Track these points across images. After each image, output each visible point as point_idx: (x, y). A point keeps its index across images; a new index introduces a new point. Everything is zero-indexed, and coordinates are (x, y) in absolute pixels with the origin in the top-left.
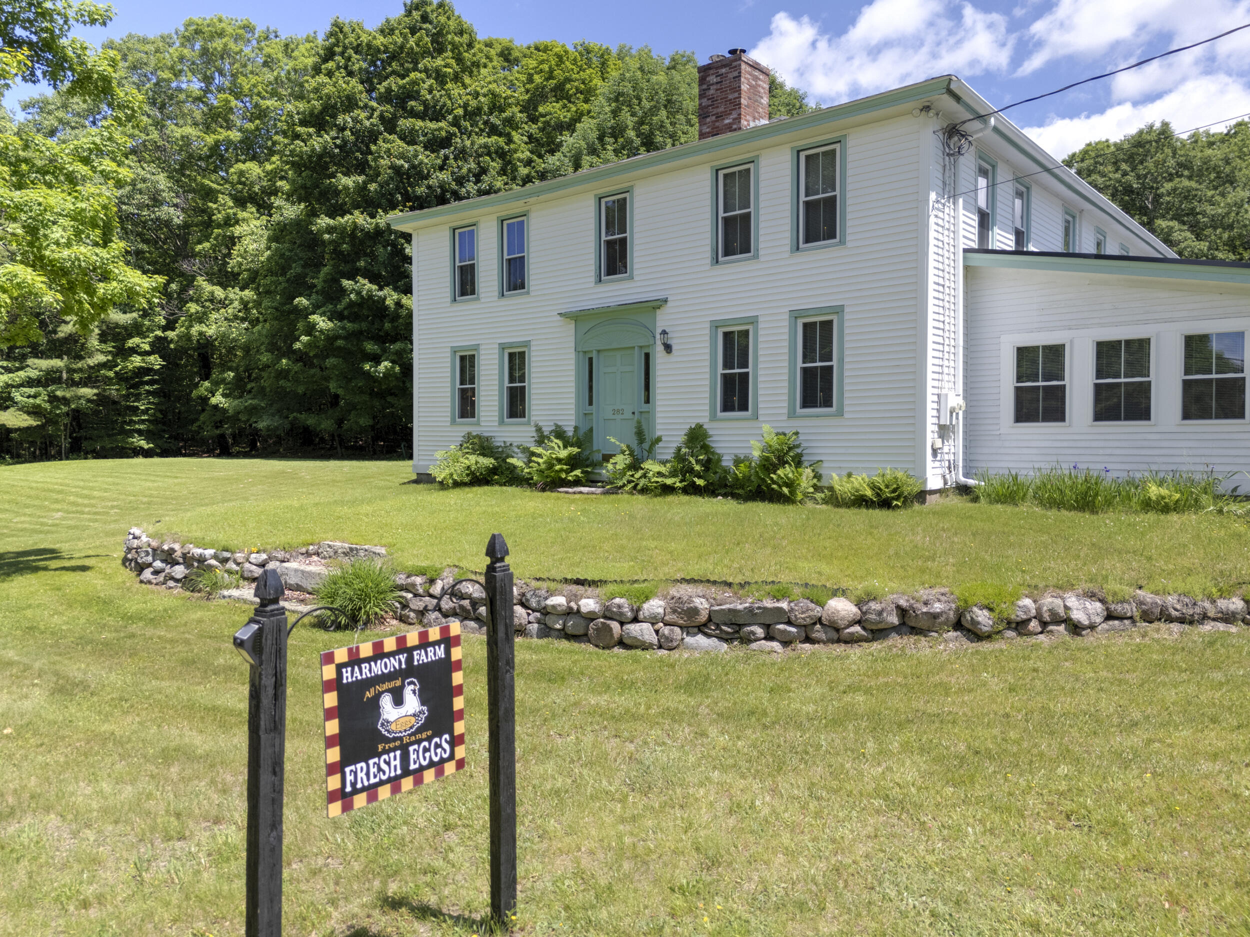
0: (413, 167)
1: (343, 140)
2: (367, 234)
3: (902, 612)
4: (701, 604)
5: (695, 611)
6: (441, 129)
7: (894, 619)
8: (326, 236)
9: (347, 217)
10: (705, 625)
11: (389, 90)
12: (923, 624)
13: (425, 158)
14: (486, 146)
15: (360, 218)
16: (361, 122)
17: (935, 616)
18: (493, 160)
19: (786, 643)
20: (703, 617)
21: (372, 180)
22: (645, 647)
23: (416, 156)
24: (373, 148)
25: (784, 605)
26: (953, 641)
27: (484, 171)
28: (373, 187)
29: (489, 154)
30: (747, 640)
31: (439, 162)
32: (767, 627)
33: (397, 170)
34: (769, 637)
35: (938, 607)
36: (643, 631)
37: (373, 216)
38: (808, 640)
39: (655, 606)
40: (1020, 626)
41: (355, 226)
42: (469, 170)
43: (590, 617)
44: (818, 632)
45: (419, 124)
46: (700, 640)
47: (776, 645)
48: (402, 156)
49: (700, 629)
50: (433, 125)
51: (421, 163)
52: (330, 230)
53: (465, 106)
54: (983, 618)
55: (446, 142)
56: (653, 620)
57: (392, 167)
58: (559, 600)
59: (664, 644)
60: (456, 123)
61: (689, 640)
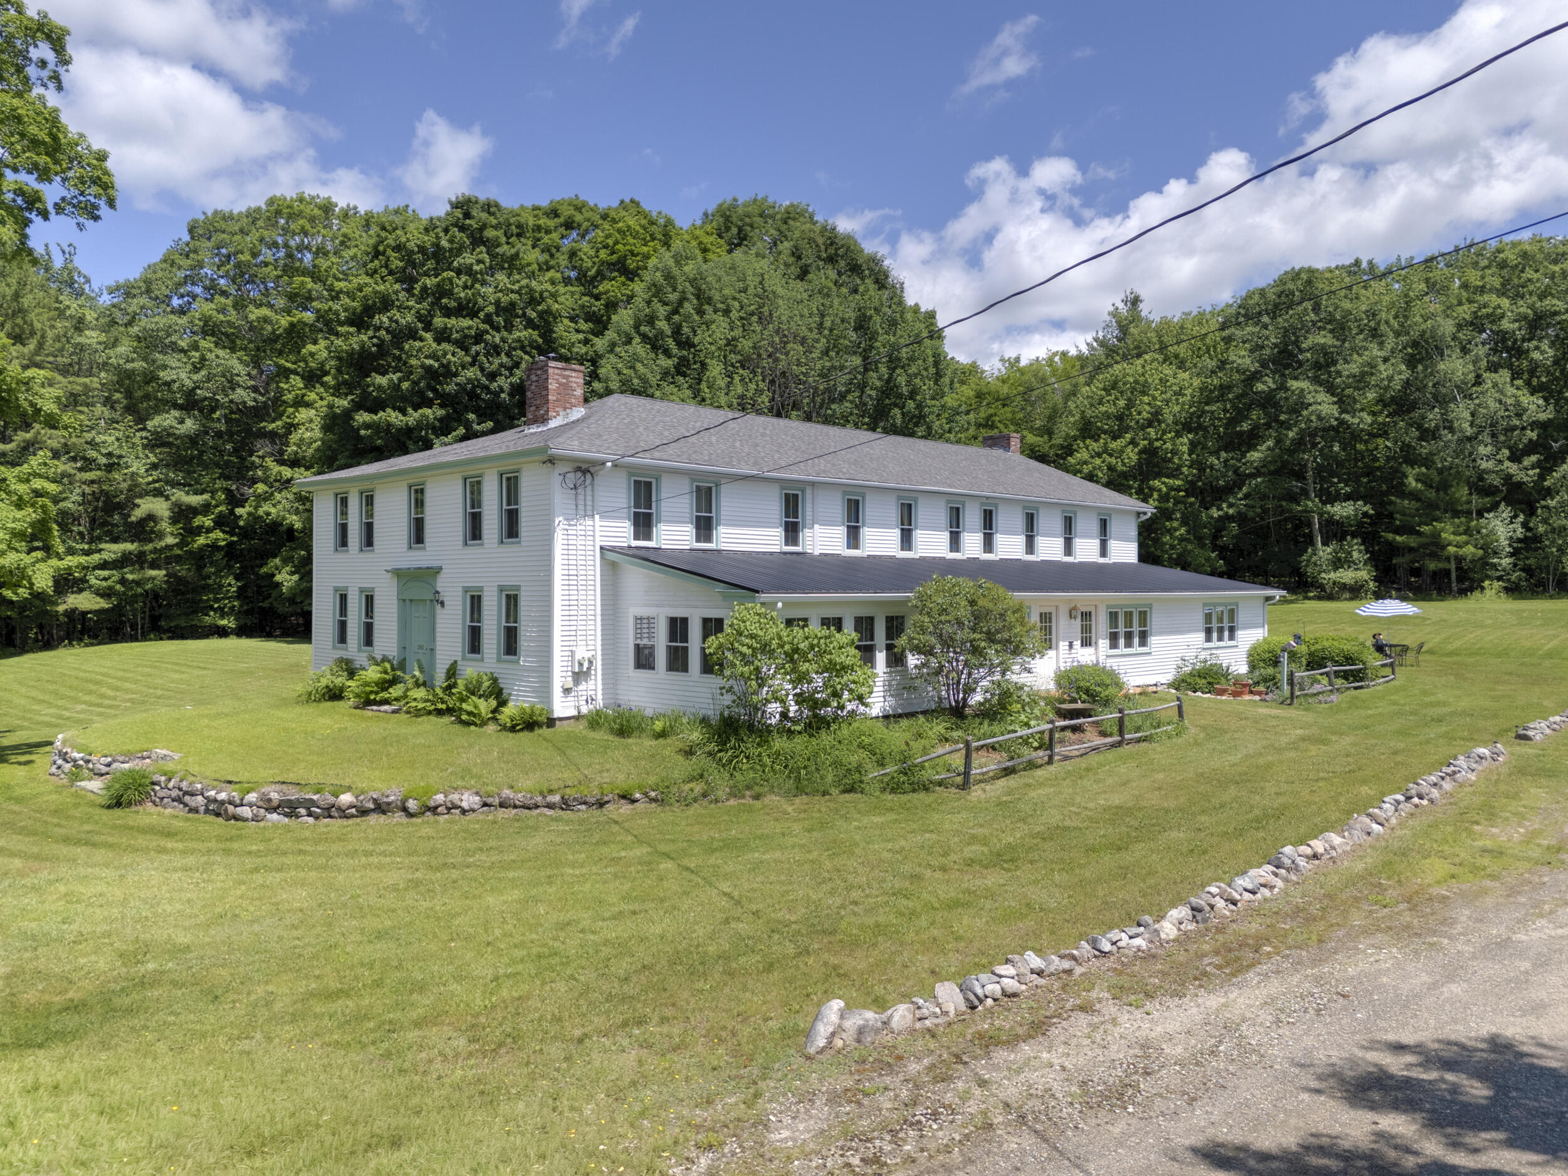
0: (442, 365)
1: (378, 338)
2: (400, 430)
3: (375, 800)
4: (274, 796)
5: (270, 800)
6: (470, 328)
7: (371, 806)
8: (363, 432)
9: (381, 414)
10: (279, 806)
11: (424, 289)
12: (384, 807)
13: (454, 356)
14: (519, 340)
15: (393, 417)
16: (397, 322)
17: (389, 804)
18: (526, 353)
19: (317, 818)
20: (275, 803)
21: (406, 378)
22: (246, 820)
23: (445, 354)
24: (407, 347)
25: (315, 797)
26: (399, 817)
27: (517, 365)
28: (405, 385)
29: (522, 348)
30: (298, 817)
31: (469, 359)
32: (308, 809)
33: (428, 369)
34: (310, 815)
35: (392, 798)
36: (246, 812)
37: (404, 413)
38: (330, 817)
39: (252, 797)
40: (434, 810)
41: (389, 425)
42: (501, 365)
43: (222, 803)
44: (334, 812)
45: (452, 322)
46: (275, 816)
47: (311, 820)
48: (434, 356)
49: (274, 810)
50: (466, 322)
51: (449, 362)
52: (367, 426)
53: (497, 303)
54: (412, 805)
55: (479, 338)
56: (250, 805)
57: (423, 366)
58: (212, 793)
59: (256, 819)
60: (488, 319)
61: (269, 816)
